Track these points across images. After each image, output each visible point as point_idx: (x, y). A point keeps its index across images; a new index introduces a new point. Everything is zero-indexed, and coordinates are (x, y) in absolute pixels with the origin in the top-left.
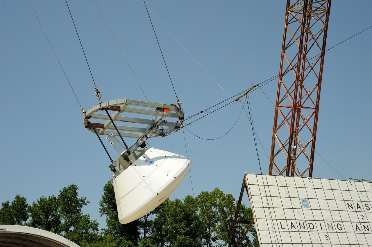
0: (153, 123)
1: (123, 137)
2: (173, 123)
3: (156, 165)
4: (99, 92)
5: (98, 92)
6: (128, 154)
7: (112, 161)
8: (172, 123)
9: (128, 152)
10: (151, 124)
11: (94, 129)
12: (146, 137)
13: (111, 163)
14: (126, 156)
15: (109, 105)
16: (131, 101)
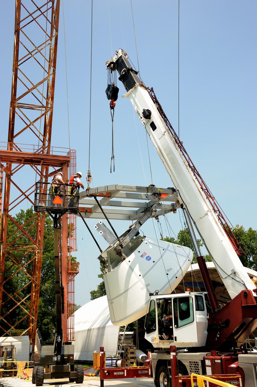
0: (147, 207)
1: (109, 220)
2: (169, 205)
3: (154, 262)
4: (90, 177)
5: (89, 176)
6: (120, 248)
7: (101, 251)
8: (167, 205)
9: (120, 246)
10: (144, 208)
11: (80, 213)
12: (139, 224)
13: (100, 253)
14: (119, 250)
15: (98, 192)
16: (123, 187)
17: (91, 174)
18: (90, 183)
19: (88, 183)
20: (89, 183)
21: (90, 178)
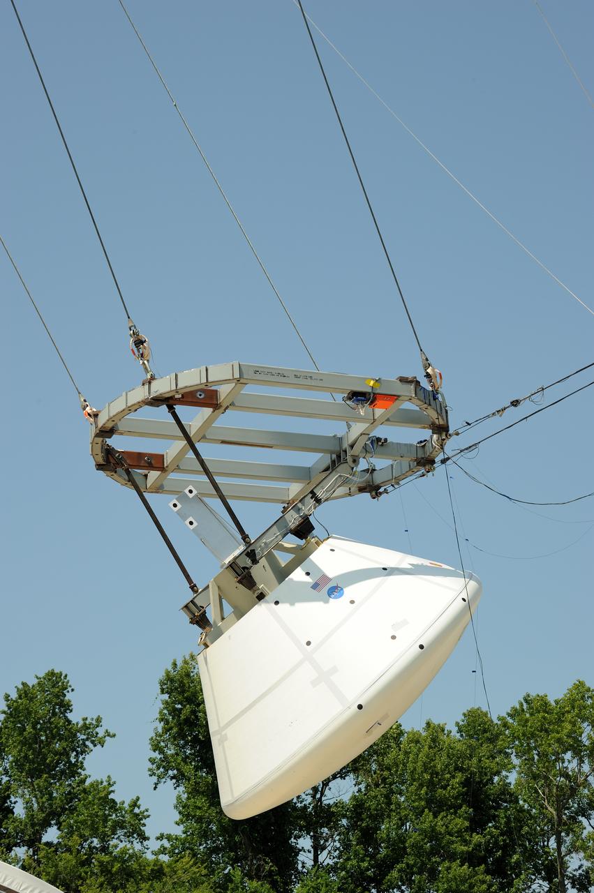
0: (338, 449)
2: (411, 445)
3: (352, 602)
4: (142, 342)
5: (139, 343)
6: (249, 562)
7: (193, 588)
8: (406, 445)
9: (248, 555)
10: (332, 452)
11: (128, 473)
12: (312, 498)
13: (190, 595)
14: (244, 568)
15: (180, 386)
16: (256, 372)
17: (143, 336)
18: (148, 361)
19: (144, 363)
20: (146, 362)
21: (145, 348)
